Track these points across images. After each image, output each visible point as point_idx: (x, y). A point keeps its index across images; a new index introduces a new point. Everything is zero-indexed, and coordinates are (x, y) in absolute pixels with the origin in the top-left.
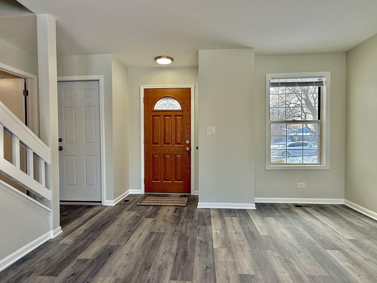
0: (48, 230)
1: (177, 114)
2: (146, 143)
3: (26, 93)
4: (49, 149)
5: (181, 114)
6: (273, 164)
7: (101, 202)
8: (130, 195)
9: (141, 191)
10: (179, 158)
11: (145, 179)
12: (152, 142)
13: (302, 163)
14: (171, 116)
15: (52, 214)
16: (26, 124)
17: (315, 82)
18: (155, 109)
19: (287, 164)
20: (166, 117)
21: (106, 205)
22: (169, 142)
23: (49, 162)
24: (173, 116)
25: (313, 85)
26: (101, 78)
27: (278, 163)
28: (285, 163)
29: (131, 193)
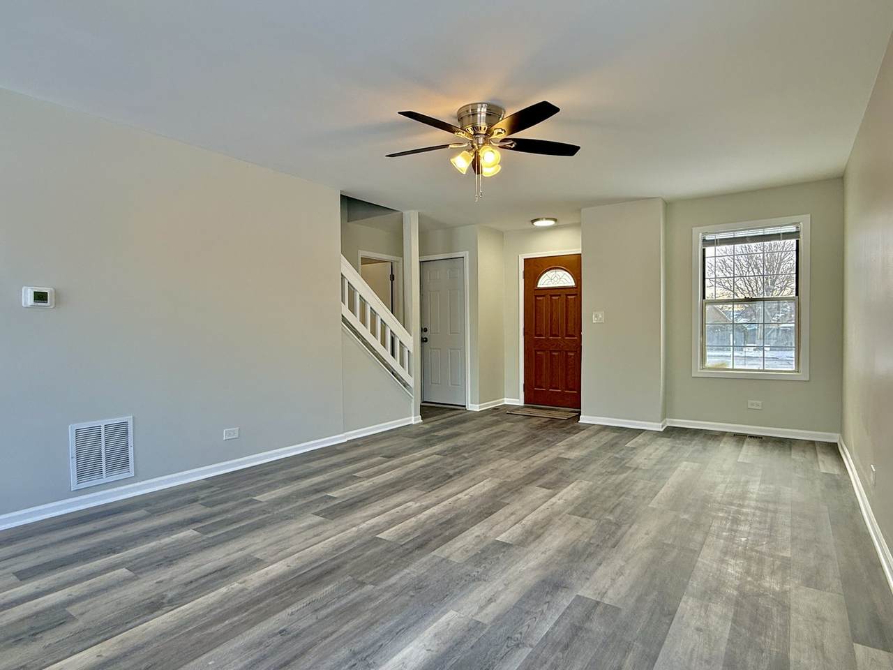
0: (411, 416)
1: (568, 292)
2: (525, 334)
3: (392, 278)
4: (412, 338)
5: (574, 292)
6: (709, 369)
7: (465, 406)
8: (504, 405)
9: (519, 401)
10: (571, 356)
11: (524, 385)
12: (534, 334)
13: (762, 368)
14: (560, 295)
15: (413, 401)
16: (392, 312)
17: (783, 234)
18: (538, 286)
19: (733, 370)
20: (554, 298)
21: (469, 409)
22: (557, 333)
23: (411, 351)
24: (563, 296)
25: (779, 239)
26: (466, 254)
27: (718, 367)
28: (731, 367)
29: (506, 403)
